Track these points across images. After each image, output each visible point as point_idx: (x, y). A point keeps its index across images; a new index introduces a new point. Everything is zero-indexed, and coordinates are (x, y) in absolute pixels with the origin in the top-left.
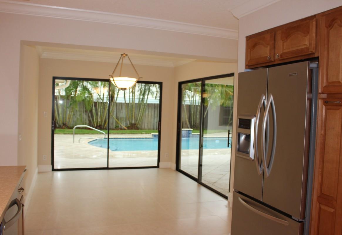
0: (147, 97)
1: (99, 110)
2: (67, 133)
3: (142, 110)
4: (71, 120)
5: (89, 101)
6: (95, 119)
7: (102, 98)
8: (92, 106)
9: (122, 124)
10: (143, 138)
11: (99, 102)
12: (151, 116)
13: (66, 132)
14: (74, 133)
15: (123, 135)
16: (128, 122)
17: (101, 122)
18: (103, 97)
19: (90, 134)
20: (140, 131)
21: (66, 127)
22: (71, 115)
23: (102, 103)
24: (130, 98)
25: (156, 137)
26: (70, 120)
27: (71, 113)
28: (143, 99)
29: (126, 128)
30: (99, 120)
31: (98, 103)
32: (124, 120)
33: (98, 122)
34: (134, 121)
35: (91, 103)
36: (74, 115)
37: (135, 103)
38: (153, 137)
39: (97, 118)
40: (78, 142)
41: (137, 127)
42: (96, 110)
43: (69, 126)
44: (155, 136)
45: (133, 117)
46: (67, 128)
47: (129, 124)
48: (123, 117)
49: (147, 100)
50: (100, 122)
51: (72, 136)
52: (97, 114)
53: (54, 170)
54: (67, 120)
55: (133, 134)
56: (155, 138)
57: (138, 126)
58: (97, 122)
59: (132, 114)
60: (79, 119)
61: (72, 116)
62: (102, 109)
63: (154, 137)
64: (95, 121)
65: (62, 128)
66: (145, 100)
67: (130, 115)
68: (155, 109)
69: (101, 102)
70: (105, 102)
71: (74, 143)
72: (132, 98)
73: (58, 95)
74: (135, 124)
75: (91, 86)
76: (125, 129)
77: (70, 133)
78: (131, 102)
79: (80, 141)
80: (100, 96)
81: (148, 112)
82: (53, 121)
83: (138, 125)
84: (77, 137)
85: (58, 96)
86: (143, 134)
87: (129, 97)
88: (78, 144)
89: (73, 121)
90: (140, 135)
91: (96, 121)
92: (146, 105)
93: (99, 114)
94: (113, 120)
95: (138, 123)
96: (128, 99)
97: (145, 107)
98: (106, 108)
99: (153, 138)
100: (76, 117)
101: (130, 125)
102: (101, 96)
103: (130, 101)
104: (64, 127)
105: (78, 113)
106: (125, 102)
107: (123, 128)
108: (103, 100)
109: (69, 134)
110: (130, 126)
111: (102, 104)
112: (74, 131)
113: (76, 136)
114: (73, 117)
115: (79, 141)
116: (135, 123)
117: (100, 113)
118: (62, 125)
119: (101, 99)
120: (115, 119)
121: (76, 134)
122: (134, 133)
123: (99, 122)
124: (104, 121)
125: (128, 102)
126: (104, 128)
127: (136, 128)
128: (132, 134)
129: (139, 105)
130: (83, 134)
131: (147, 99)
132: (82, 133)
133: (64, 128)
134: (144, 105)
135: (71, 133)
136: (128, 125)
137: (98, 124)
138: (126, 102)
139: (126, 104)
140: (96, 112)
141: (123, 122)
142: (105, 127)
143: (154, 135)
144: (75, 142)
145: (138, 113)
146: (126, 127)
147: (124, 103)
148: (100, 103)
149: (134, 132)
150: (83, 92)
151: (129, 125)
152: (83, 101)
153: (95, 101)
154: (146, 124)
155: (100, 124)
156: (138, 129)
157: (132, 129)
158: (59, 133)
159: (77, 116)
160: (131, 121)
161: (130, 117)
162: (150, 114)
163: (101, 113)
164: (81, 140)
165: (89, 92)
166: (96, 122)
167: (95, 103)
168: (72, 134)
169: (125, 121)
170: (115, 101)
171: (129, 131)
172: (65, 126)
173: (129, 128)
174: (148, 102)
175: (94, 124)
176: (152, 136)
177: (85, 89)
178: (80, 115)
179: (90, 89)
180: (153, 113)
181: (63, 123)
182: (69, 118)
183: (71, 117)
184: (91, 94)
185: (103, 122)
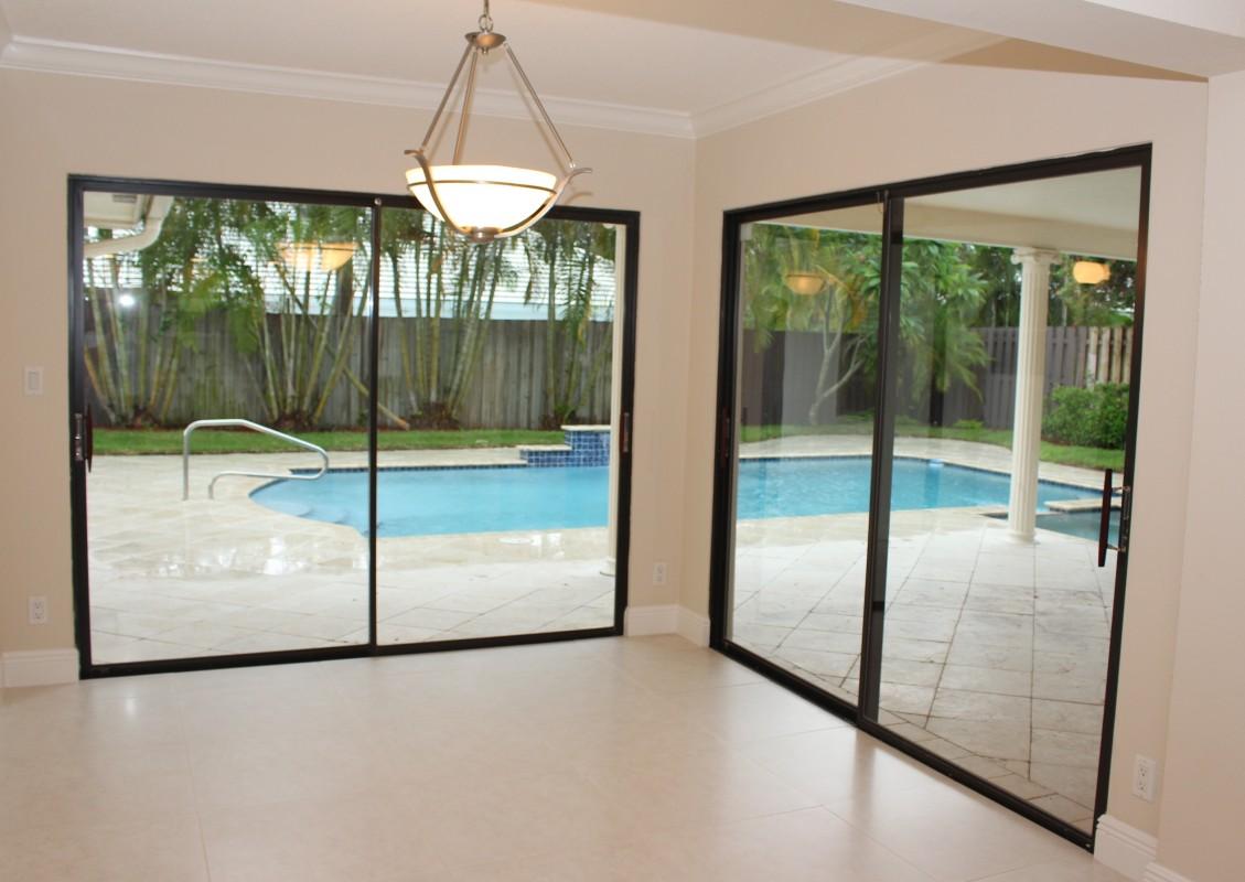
0: (491, 296)
1: (290, 348)
2: (157, 449)
3: (469, 347)
4: (169, 390)
5: (248, 312)
6: (271, 387)
7: (301, 300)
8: (258, 334)
9: (386, 405)
10: (481, 467)
11: (288, 316)
12: (506, 371)
13: (147, 447)
14: (185, 448)
15: (397, 452)
16: (413, 398)
17: (301, 397)
18: (307, 296)
19: (254, 452)
20: (462, 434)
21: (148, 423)
22: (169, 371)
23: (303, 318)
24: (418, 301)
25: (537, 460)
26: (164, 394)
27: (170, 363)
28: (471, 301)
29: (402, 423)
30: (291, 391)
31: (283, 320)
32: (396, 390)
33: (285, 401)
34: (438, 392)
35: (255, 322)
36: (181, 369)
37: (442, 319)
38: (524, 462)
39: (283, 383)
40: (205, 492)
41: (449, 417)
42: (278, 347)
43: (162, 417)
44: (533, 457)
45: (434, 378)
46: (152, 425)
47: (414, 404)
48: (391, 378)
49: (489, 308)
50: (293, 397)
51: (178, 461)
52: (280, 365)
53: (89, 671)
54: (153, 394)
55: (441, 447)
56: (533, 464)
57: (454, 412)
58: (280, 400)
59: (429, 363)
60: (204, 386)
61: (172, 377)
62: (300, 346)
63: (530, 461)
64: (272, 394)
65: (131, 427)
66: (484, 307)
67: (420, 371)
68: (520, 342)
69: (298, 316)
70: (313, 316)
71: (186, 497)
72: (428, 300)
73: (111, 286)
74: (440, 407)
75: (252, 248)
76: (400, 429)
77: (167, 449)
78: (424, 314)
79: (215, 489)
80: (292, 290)
81: (495, 354)
82: (78, 416)
83: (452, 408)
84: (205, 469)
85: (110, 289)
86: (480, 446)
87: (415, 296)
88: (206, 501)
89: (180, 396)
90: (466, 452)
91: (277, 396)
92: (486, 326)
93: (290, 364)
94: (349, 389)
95: (454, 400)
96: (413, 305)
97: (483, 334)
98: (321, 339)
99: (524, 466)
100: (190, 379)
101: (420, 409)
102: (297, 293)
103: (419, 310)
104: (139, 421)
105: (200, 363)
106: (400, 312)
107: (389, 422)
108: (305, 306)
109: (163, 453)
110: (420, 413)
111: (302, 324)
112: (185, 441)
113: (194, 460)
114: (178, 381)
115: (211, 488)
116: (441, 401)
117: (292, 361)
118: (131, 415)
119: (297, 300)
120: (356, 386)
121: (193, 453)
122: (441, 443)
123: (289, 400)
124: (309, 391)
125: (409, 311)
126: (310, 423)
127: (446, 421)
128: (432, 447)
129: (455, 328)
130: (225, 452)
131: (490, 303)
132: (220, 447)
133: (141, 428)
134: (477, 326)
135: (173, 447)
136: (412, 409)
137: (285, 407)
138: (404, 315)
139: (401, 324)
140: (277, 360)
141: (390, 395)
142: (315, 421)
143: (531, 453)
144: (191, 493)
145: (453, 359)
146: (402, 418)
147: (393, 319)
148: (294, 318)
149: (441, 438)
150: (220, 272)
151: (416, 411)
152: (221, 310)
153: (270, 311)
154: (486, 407)
155: (296, 406)
156: (453, 425)
157: (429, 426)
158: (120, 449)
159: (196, 377)
160: (422, 393)
161: (420, 377)
162: (500, 363)
163: (299, 362)
164: (219, 480)
165: (245, 272)
166: (278, 403)
167: (274, 319)
168: (180, 453)
169: (400, 394)
170: (355, 313)
171: (418, 434)
172: (145, 419)
173: (415, 423)
174: (495, 316)
175: (270, 410)
176: (522, 458)
177: (229, 258)
178: (210, 369)
179: (250, 261)
180: (513, 360)
181: (136, 407)
182: (163, 385)
183: (167, 381)
184: (255, 282)
185: (307, 400)
